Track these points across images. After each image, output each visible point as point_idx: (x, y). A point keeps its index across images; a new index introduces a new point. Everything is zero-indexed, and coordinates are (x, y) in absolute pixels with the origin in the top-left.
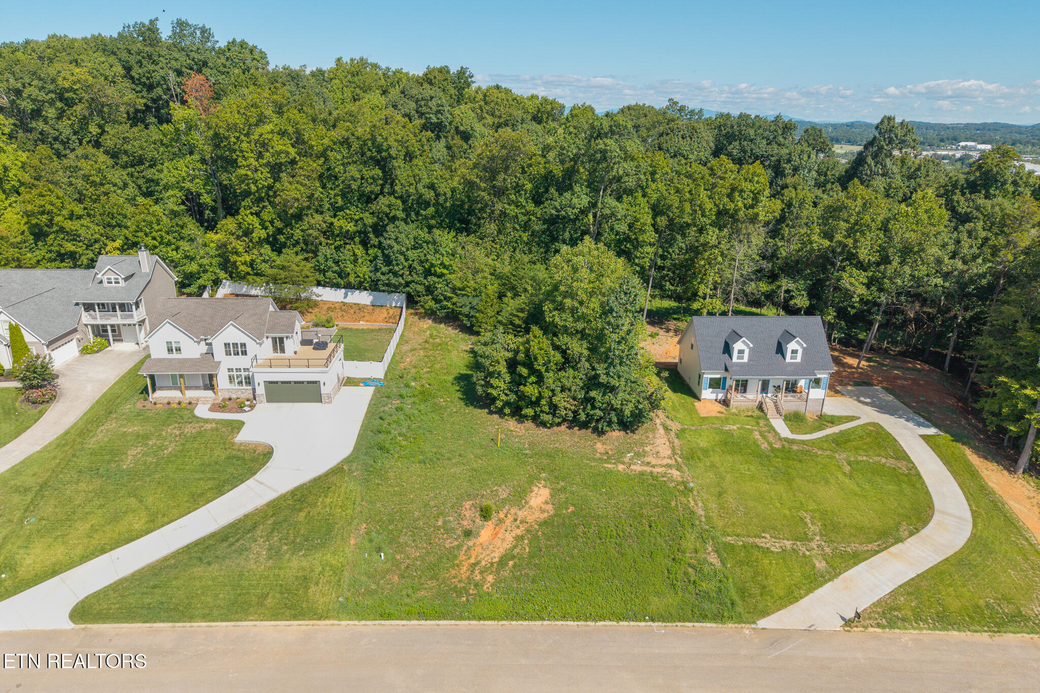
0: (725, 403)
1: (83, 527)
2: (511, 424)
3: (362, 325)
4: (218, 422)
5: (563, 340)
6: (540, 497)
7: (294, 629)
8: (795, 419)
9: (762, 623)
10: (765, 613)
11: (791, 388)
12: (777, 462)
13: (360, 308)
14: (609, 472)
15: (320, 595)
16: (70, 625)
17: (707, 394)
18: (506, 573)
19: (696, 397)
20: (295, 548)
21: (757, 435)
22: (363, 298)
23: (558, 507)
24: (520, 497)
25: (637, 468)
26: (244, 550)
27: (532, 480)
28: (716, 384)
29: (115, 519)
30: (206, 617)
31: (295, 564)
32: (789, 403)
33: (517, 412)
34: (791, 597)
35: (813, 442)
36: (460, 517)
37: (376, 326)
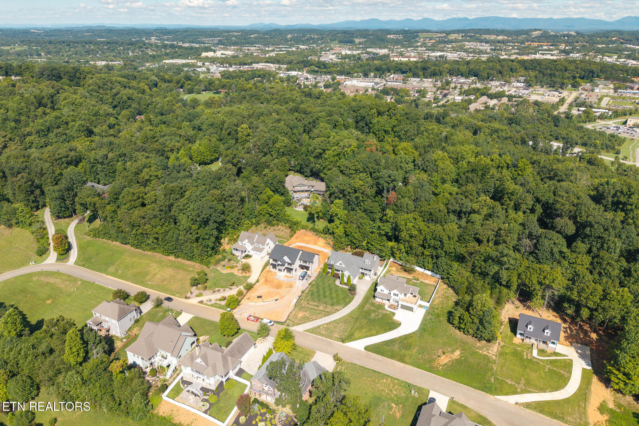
0: (523, 340)
1: (364, 330)
2: (457, 331)
3: (427, 282)
4: (390, 312)
6: (457, 353)
7: (401, 365)
8: (542, 352)
9: (496, 397)
10: (498, 395)
11: (544, 342)
12: (525, 363)
13: (427, 275)
14: (477, 352)
15: (407, 359)
16: (364, 350)
17: (518, 336)
18: (444, 368)
19: (516, 336)
20: (404, 348)
21: (525, 353)
22: (429, 273)
23: (461, 357)
24: (453, 352)
25: (485, 353)
26: (394, 345)
27: (457, 348)
28: (521, 334)
29: (370, 330)
30: (387, 357)
31: (403, 352)
32: (542, 346)
33: (459, 328)
34: (507, 394)
35: (541, 360)
36: (438, 352)
37: (431, 283)
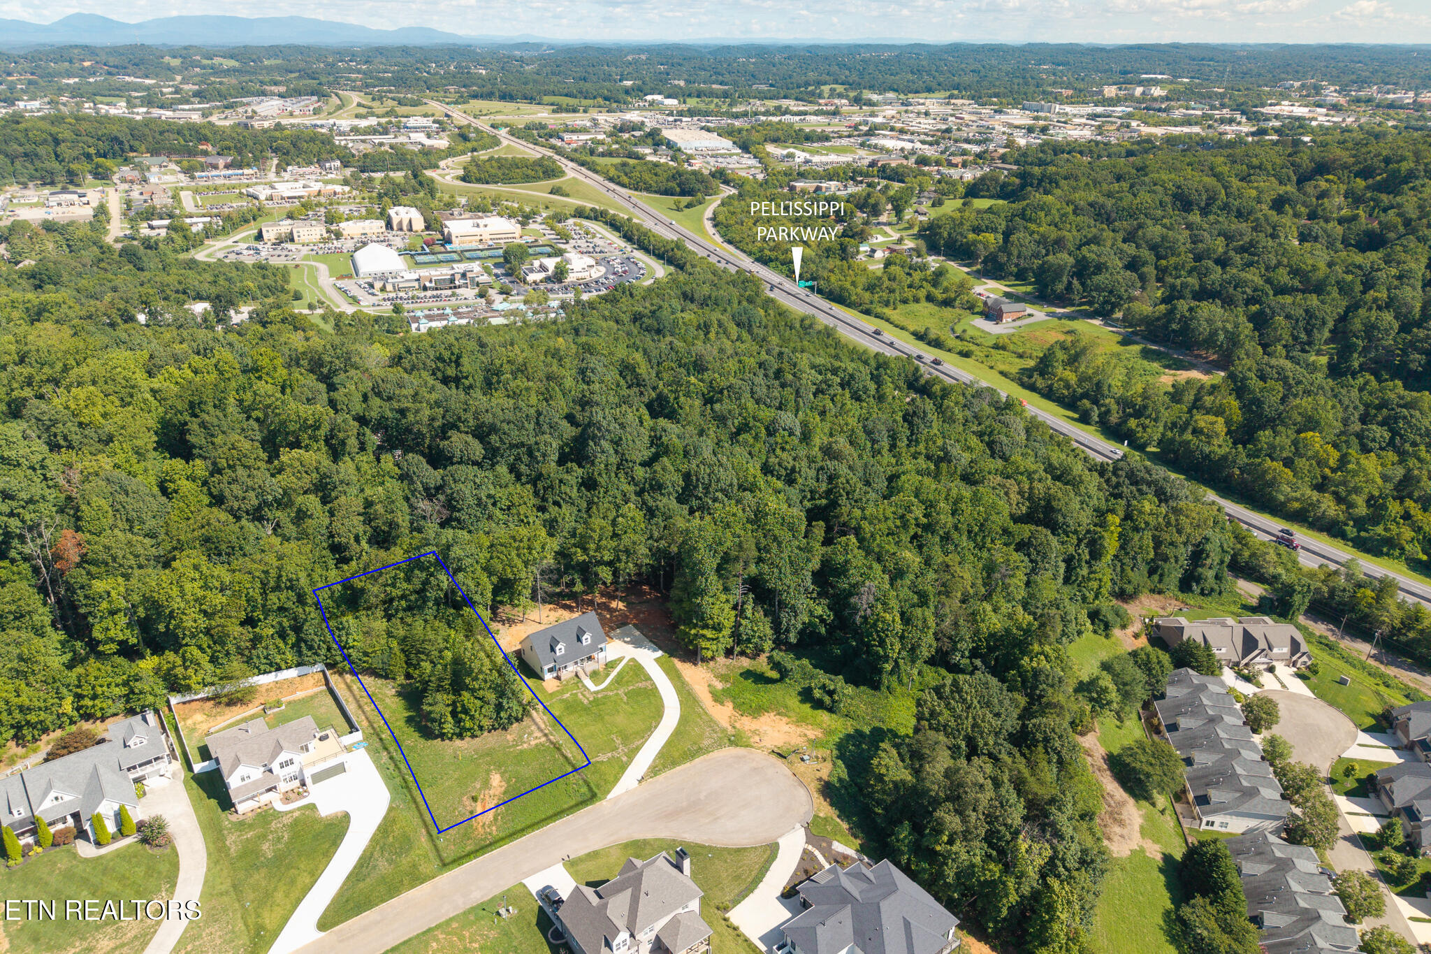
0: (558, 678)
1: (279, 895)
2: (458, 743)
3: (300, 695)
4: (299, 809)
5: (481, 693)
6: (496, 779)
7: (426, 887)
8: (594, 675)
9: (610, 796)
10: (609, 792)
11: (590, 658)
12: (594, 709)
13: (290, 682)
14: (522, 752)
15: (424, 868)
16: (322, 934)
17: (548, 676)
18: (499, 823)
19: (542, 679)
20: (400, 854)
21: (580, 696)
22: (292, 673)
23: (508, 781)
24: (486, 784)
25: (533, 743)
26: (375, 867)
27: (488, 772)
28: (550, 670)
29: (293, 882)
30: (383, 901)
31: (405, 861)
32: (590, 667)
33: (460, 736)
34: (617, 780)
35: (606, 689)
36: (465, 806)
37: (310, 692)
